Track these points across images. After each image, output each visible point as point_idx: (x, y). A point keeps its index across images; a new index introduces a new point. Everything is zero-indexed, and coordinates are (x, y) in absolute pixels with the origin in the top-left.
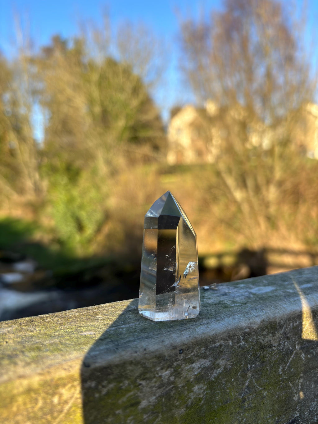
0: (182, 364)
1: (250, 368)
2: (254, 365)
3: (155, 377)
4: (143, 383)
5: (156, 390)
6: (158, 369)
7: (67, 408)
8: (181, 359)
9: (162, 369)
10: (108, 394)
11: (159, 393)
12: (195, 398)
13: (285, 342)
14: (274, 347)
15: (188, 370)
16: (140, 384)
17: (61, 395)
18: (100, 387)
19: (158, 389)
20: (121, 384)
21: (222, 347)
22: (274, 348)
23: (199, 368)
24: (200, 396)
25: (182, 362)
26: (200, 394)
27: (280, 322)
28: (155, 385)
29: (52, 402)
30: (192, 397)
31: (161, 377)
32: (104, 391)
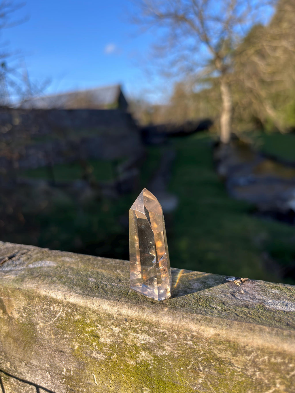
0: (128, 330)
1: (202, 370)
2: (207, 370)
3: (107, 327)
4: (100, 327)
5: (110, 336)
6: (109, 323)
7: (58, 315)
8: (127, 326)
9: (112, 324)
10: (78, 320)
11: (112, 339)
12: (143, 360)
13: (255, 371)
14: (235, 366)
15: (133, 336)
16: (98, 326)
17: (54, 308)
18: (73, 314)
19: (111, 336)
20: (86, 319)
21: (166, 336)
22: (236, 368)
23: (143, 340)
24: (148, 361)
25: (128, 328)
26: (147, 360)
27: (244, 347)
28: (109, 333)
29: (50, 308)
30: (141, 359)
31: (112, 329)
32: (76, 318)
